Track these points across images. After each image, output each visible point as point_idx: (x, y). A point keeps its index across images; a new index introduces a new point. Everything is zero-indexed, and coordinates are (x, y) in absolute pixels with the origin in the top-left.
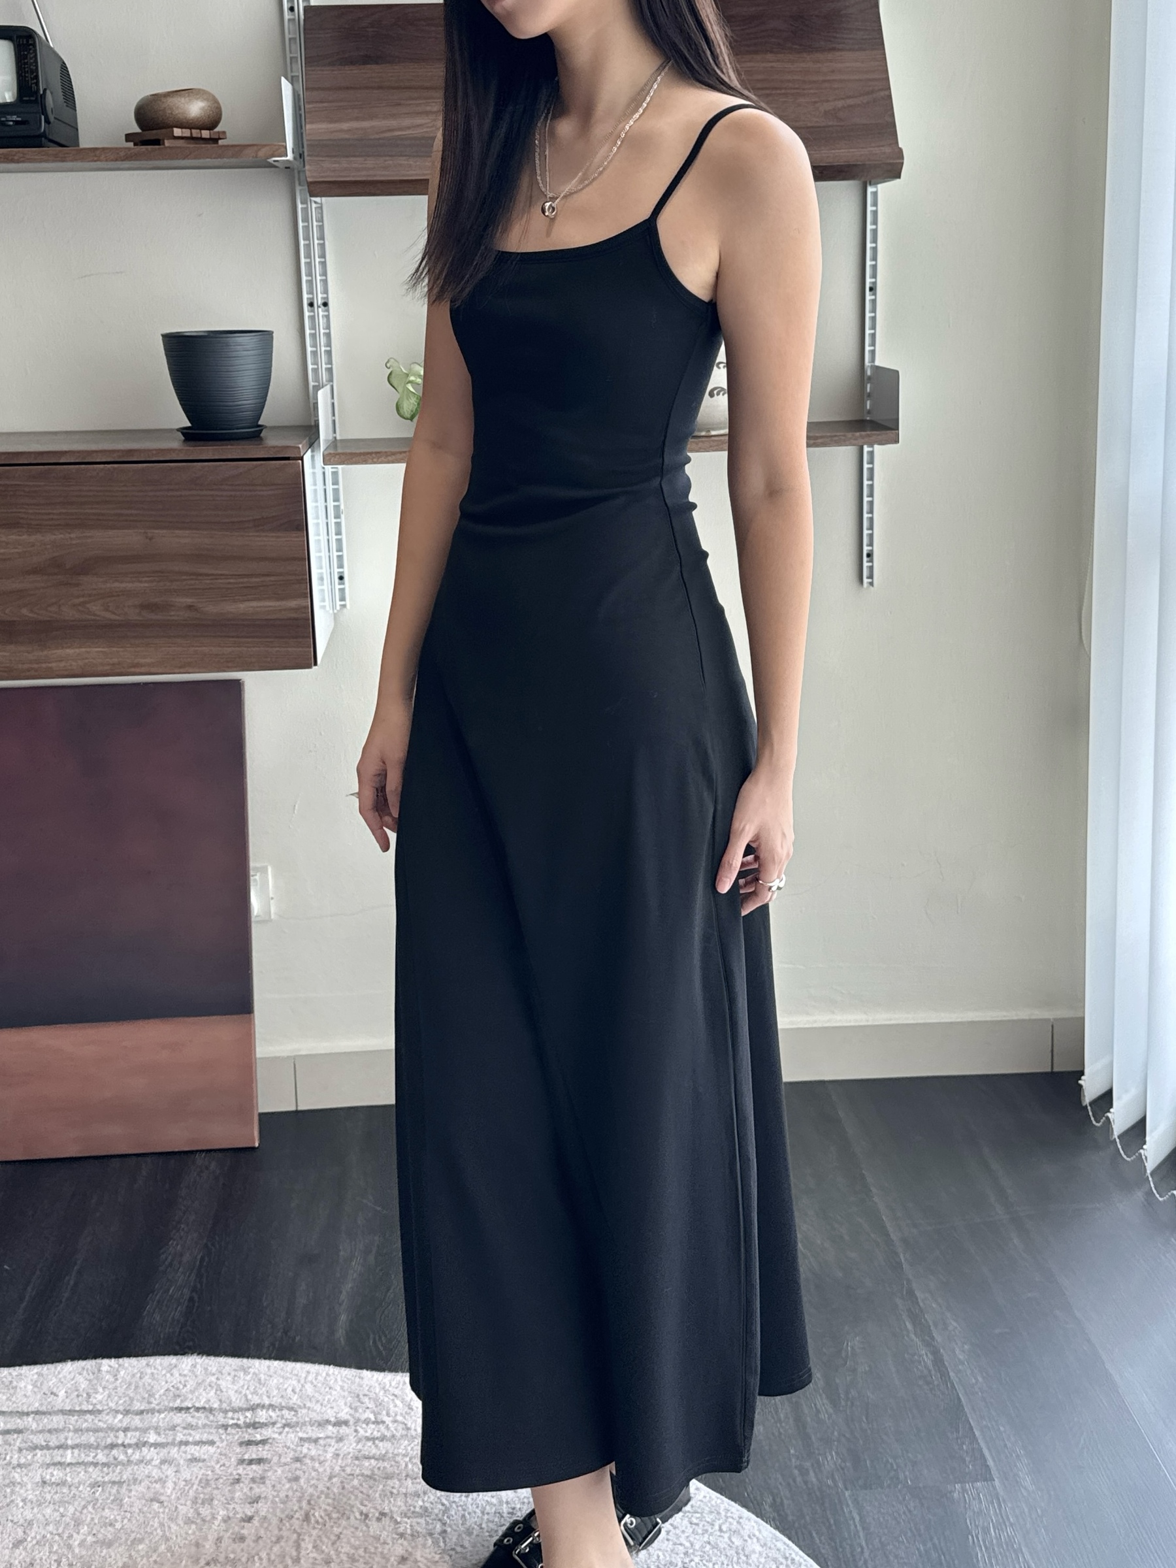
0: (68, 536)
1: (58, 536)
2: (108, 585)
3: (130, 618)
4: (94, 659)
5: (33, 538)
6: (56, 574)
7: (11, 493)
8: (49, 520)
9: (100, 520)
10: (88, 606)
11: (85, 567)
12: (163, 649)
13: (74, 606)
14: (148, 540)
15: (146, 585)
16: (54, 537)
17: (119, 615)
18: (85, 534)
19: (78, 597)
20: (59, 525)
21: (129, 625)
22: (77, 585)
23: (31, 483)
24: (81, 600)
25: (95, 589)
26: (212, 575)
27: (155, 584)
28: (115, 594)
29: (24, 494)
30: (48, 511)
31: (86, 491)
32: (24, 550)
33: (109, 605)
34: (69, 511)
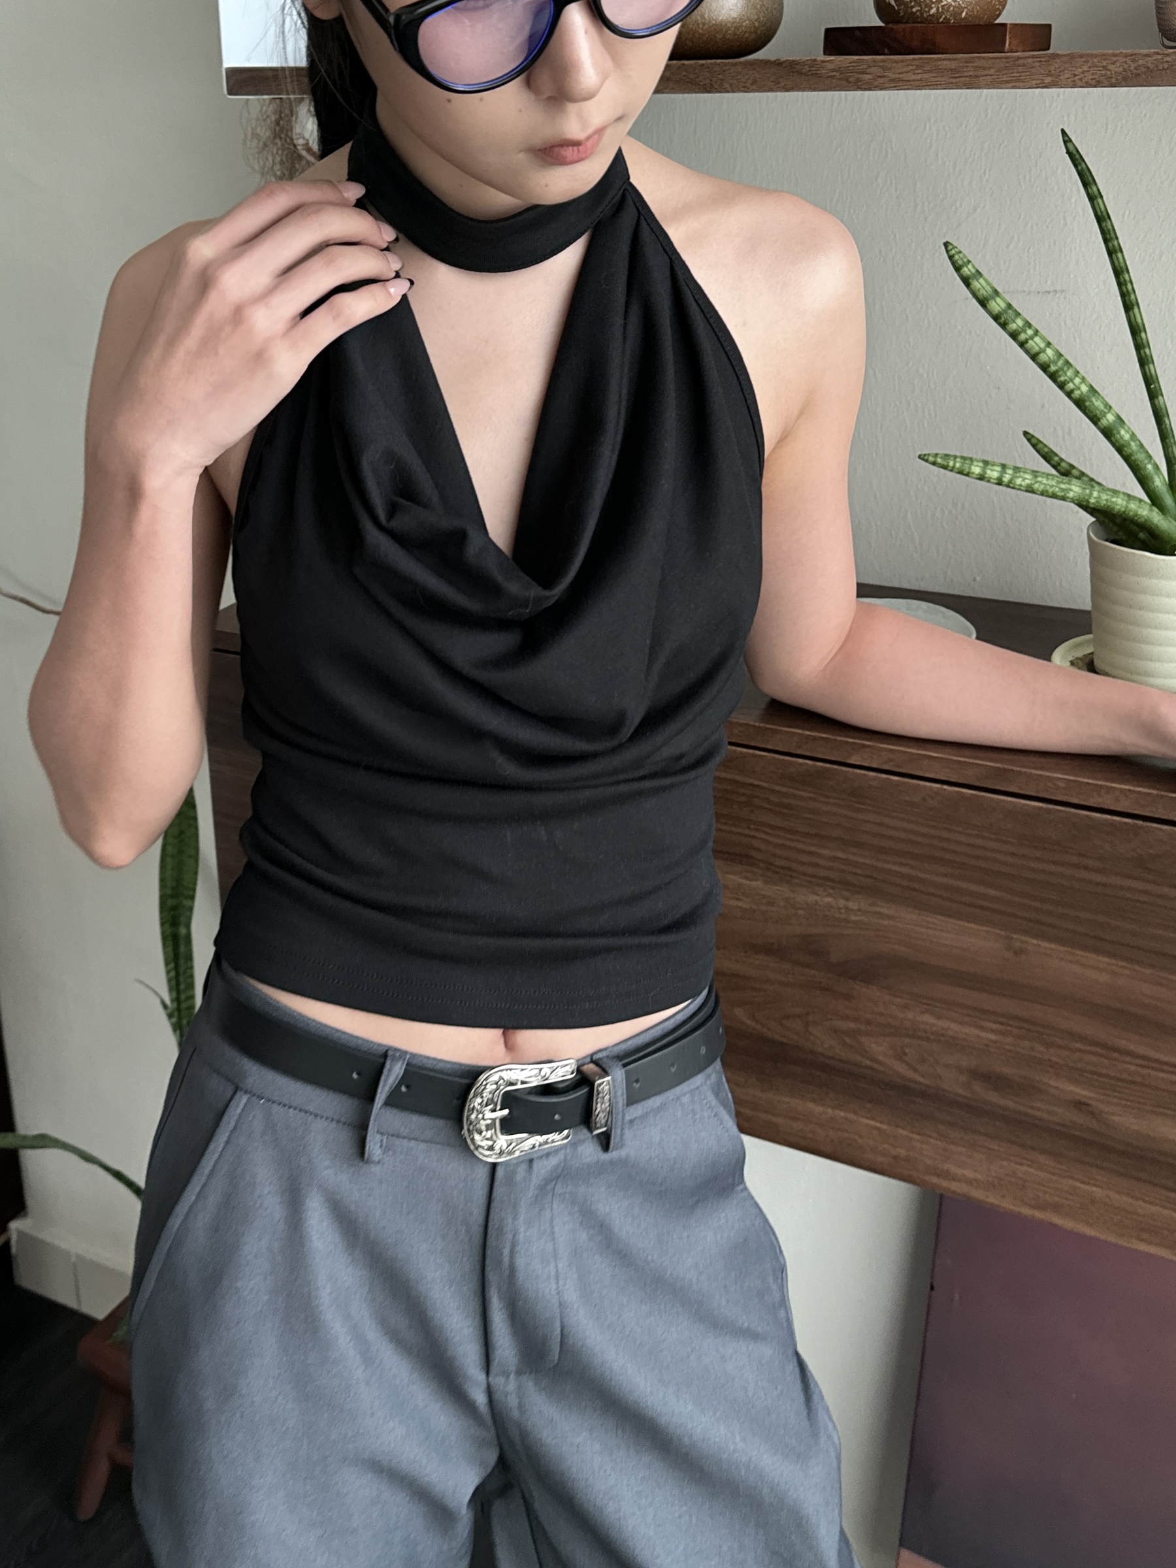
0: (842, 902)
1: (825, 899)
2: (910, 1015)
3: (946, 1088)
4: (861, 1137)
5: (772, 890)
6: (808, 966)
7: (743, 799)
8: (812, 865)
9: (915, 890)
10: (864, 1040)
11: (868, 970)
12: (1005, 1163)
13: (837, 1032)
15: (991, 1037)
16: (817, 898)
17: (923, 1076)
18: (878, 909)
19: (847, 1018)
20: (827, 879)
22: (848, 997)
24: (852, 1025)
25: (882, 1014)
26: (1144, 1058)
27: (1009, 1040)
28: (922, 1035)
29: (767, 806)
30: (813, 849)
31: (895, 829)
32: (754, 907)
33: (907, 1050)
34: (851, 857)
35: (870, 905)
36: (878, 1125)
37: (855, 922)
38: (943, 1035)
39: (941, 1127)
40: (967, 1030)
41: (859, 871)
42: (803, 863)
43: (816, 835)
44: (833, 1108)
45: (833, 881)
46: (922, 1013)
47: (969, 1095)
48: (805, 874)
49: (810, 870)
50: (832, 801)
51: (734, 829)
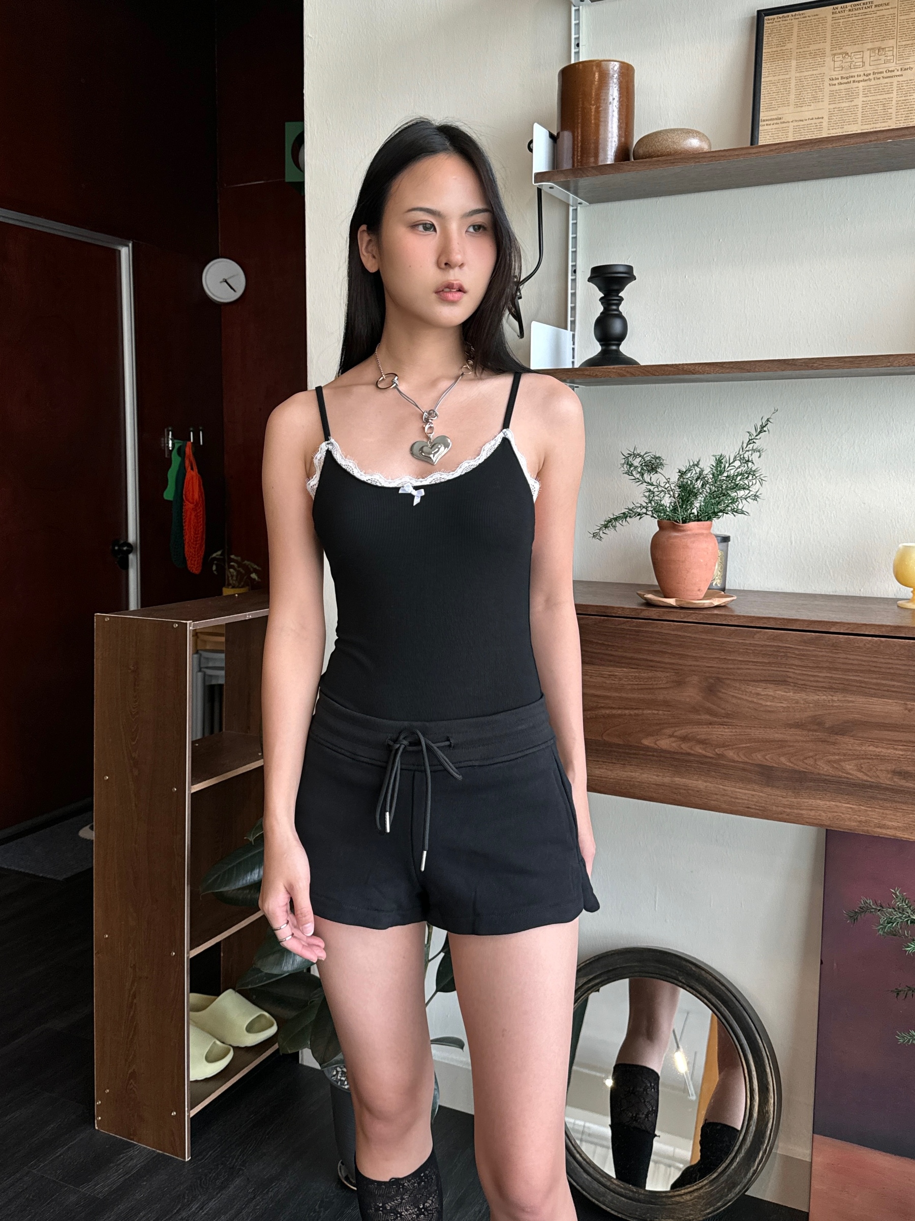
0: (830, 698)
1: (823, 697)
2: (864, 748)
3: (881, 782)
4: (843, 813)
5: (797, 696)
6: (816, 731)
7: (782, 654)
8: (814, 681)
9: (863, 687)
10: (843, 764)
11: (843, 729)
12: (911, 816)
13: (829, 762)
14: (906, 712)
15: (901, 753)
16: (818, 697)
17: (871, 777)
18: (847, 699)
19: (834, 754)
20: (822, 687)
21: (877, 787)
22: (834, 744)
23: (801, 647)
24: (837, 757)
25: (850, 750)
27: (909, 753)
28: (869, 757)
29: (794, 656)
30: (815, 674)
31: (853, 660)
32: (789, 705)
33: (862, 766)
34: (833, 675)
35: (844, 697)
36: (851, 806)
37: (835, 706)
38: (879, 756)
39: (881, 802)
40: (889, 751)
41: (837, 682)
42: (811, 681)
43: (817, 667)
44: (829, 801)
45: (825, 688)
46: (869, 746)
47: (893, 784)
48: (812, 686)
49: (815, 684)
50: (823, 650)
51: (778, 669)
